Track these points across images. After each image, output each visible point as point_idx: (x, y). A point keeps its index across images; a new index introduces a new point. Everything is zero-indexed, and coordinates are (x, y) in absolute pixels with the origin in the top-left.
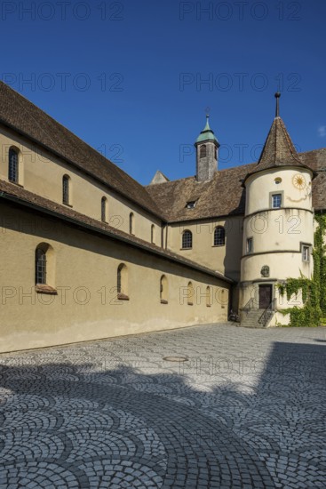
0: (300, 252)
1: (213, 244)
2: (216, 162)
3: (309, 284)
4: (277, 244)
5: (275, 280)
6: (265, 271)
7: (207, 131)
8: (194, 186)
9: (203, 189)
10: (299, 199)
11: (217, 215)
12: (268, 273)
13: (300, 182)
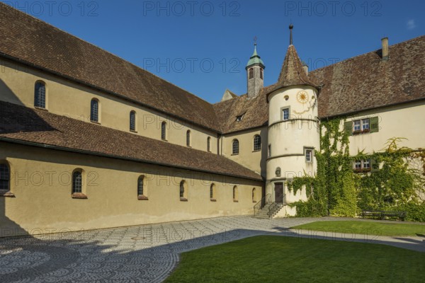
0: (303, 155)
1: (253, 150)
2: (262, 81)
3: (312, 181)
4: (286, 149)
5: (285, 179)
6: (278, 171)
7: (254, 57)
8: (245, 102)
9: (250, 105)
10: (302, 111)
11: (255, 126)
12: (280, 173)
13: (303, 97)
